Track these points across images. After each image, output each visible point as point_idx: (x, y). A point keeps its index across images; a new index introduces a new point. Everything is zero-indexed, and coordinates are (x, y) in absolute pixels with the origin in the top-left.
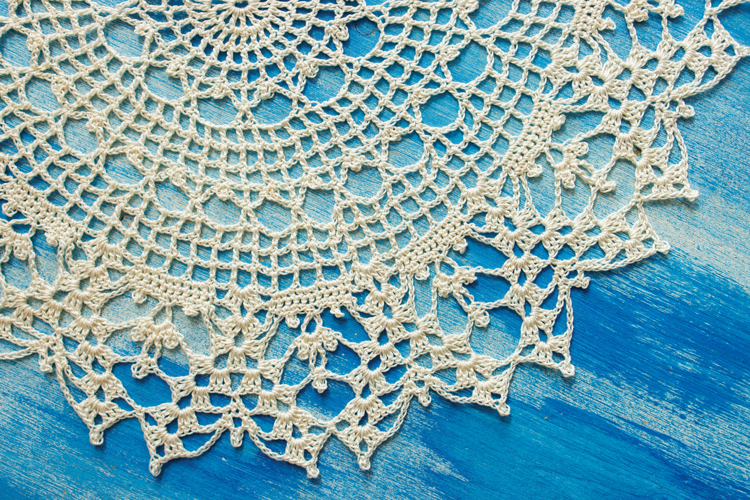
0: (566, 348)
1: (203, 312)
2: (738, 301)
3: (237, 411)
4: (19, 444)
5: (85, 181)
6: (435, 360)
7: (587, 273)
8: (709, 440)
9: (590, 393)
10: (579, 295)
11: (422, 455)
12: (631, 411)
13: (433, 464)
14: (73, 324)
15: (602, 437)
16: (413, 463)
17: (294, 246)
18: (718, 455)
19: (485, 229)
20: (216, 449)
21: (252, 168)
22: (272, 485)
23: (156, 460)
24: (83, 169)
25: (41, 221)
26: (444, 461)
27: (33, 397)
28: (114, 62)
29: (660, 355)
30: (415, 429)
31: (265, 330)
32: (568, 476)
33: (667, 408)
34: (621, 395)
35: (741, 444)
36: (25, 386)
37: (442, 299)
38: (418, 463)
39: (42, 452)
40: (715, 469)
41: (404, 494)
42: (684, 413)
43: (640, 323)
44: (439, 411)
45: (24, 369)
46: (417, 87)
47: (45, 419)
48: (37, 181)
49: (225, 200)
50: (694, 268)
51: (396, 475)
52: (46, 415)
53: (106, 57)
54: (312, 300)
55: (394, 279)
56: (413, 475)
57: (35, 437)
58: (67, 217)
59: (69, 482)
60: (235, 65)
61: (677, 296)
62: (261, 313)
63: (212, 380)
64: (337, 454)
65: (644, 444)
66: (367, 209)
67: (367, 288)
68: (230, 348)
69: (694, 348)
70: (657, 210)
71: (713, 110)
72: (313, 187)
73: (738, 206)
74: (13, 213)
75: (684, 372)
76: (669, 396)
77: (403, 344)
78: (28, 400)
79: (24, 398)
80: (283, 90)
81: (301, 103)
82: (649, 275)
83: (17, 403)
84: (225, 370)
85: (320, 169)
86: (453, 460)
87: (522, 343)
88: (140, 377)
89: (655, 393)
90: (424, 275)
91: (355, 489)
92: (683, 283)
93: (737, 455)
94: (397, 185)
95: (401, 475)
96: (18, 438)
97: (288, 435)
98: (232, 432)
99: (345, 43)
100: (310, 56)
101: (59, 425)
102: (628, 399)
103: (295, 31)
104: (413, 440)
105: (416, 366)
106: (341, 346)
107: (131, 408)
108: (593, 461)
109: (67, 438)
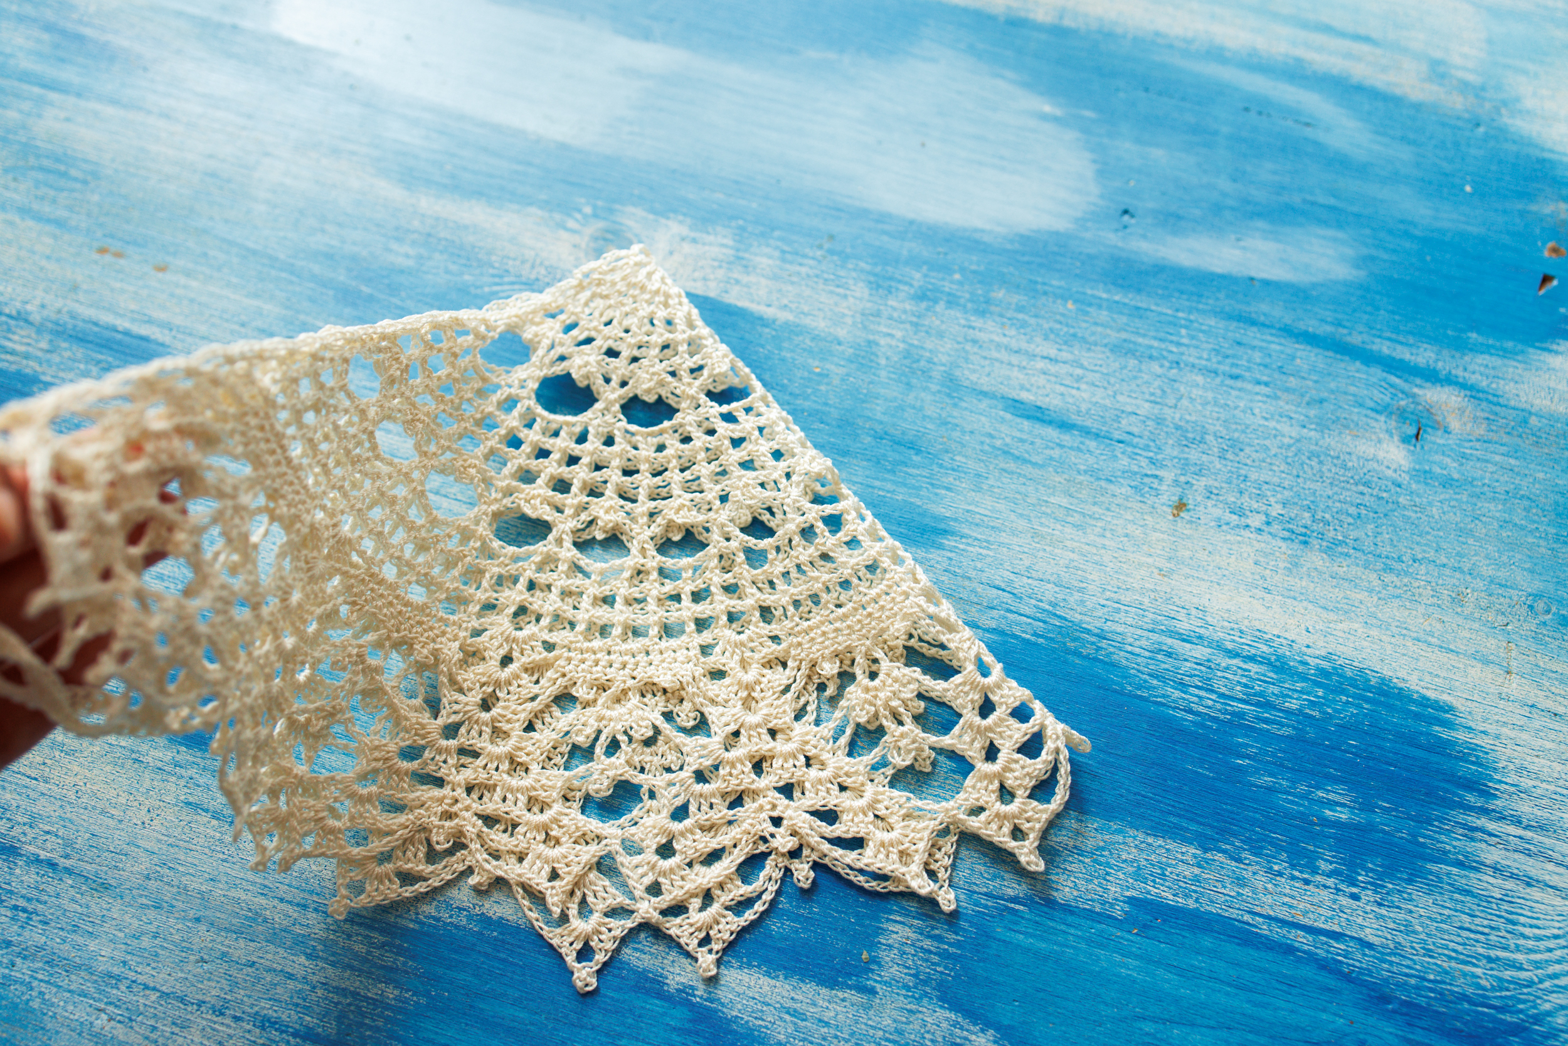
2: (1391, 701)
8: (1408, 930)
9: (1196, 879)
11: (944, 1025)
12: (1268, 900)
13: (966, 1039)
15: (1232, 949)
18: (1429, 953)
26: (982, 1031)
27: (284, 1017)
29: (1292, 802)
30: (925, 982)
32: (1193, 1025)
33: (1325, 887)
34: (1247, 875)
35: (1461, 928)
36: (270, 999)
38: (940, 1040)
40: (1432, 977)
42: (1355, 890)
43: (1248, 757)
50: (1309, 660)
61: (1294, 707)
65: (1304, 952)
69: (1343, 783)
71: (1275, 436)
73: (1349, 561)
75: (1337, 824)
76: (1323, 865)
78: (276, 1023)
79: (269, 1021)
82: (1244, 680)
83: (258, 1031)
86: (998, 1028)
89: (1300, 865)
92: (1299, 686)
93: (1460, 948)
102: (1261, 881)
104: (925, 1001)
108: (1228, 994)
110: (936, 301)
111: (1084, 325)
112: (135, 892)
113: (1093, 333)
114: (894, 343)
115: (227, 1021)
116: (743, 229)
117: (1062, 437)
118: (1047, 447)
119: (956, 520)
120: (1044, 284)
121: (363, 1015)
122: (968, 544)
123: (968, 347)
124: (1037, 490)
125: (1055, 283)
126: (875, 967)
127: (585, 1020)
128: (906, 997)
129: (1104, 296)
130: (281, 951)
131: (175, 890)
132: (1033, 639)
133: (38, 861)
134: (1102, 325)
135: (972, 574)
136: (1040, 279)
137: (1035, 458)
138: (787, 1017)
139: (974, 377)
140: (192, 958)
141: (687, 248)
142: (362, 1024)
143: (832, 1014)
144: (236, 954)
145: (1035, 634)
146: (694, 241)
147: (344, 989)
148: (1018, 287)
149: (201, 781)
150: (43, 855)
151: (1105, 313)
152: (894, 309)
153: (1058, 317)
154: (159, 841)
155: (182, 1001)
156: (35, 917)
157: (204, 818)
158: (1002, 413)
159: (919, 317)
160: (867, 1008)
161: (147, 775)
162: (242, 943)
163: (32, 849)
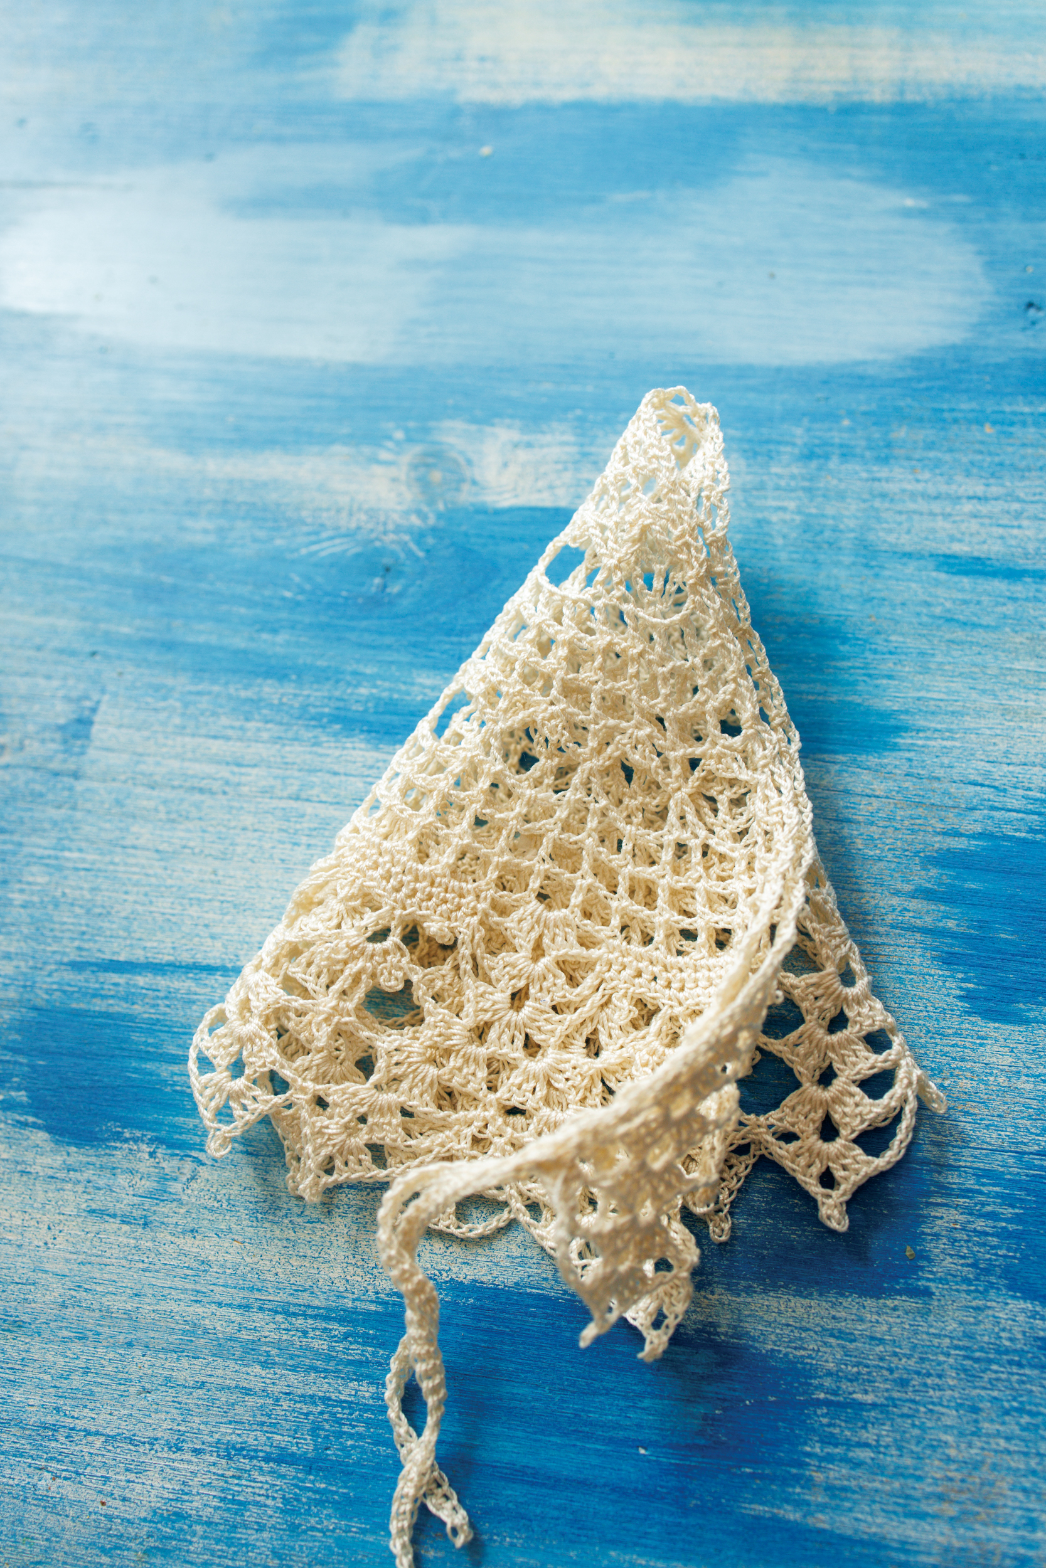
4: (247, 1545)
11: (1021, 1318)
16: (1010, 1339)
22: (753, 1476)
27: (250, 1440)
30: (987, 1271)
36: (230, 1422)
38: (1020, 1336)
39: (293, 1548)
41: (1016, 1410)
47: (284, 1477)
51: (987, 1376)
52: (283, 1469)
56: (1020, 1365)
57: (273, 1521)
64: (855, 1369)
78: (243, 1449)
79: (234, 1448)
83: (224, 1461)
91: (916, 1432)
95: (996, 1372)
96: (241, 1534)
101: (313, 1482)
104: (992, 1293)
109: (335, 1503)
110: (827, 457)
111: (1010, 449)
112: (52, 1324)
113: (1023, 457)
114: (788, 516)
115: (187, 1456)
116: (581, 420)
117: (1013, 588)
118: (997, 604)
119: (907, 712)
120: (952, 410)
121: (339, 1422)
122: (927, 738)
123: (877, 503)
124: (996, 658)
125: (964, 406)
126: (925, 1263)
127: (596, 1384)
128: (968, 1292)
129: (1027, 410)
130: (231, 1364)
131: (97, 1314)
132: (1030, 836)
134: (1032, 445)
135: (939, 772)
136: (945, 406)
137: (985, 621)
138: (832, 1340)
139: (891, 538)
140: (132, 1389)
141: (523, 455)
142: (340, 1434)
143: (885, 1328)
144: (180, 1377)
145: (1031, 831)
146: (529, 445)
147: (312, 1396)
148: (920, 420)
149: (101, 1183)
151: (1032, 430)
152: (779, 476)
153: (977, 447)
154: (68, 1261)
155: (131, 1441)
157: (113, 1225)
158: (934, 574)
159: (811, 479)
160: (925, 1313)
161: (39, 1188)
162: (185, 1362)
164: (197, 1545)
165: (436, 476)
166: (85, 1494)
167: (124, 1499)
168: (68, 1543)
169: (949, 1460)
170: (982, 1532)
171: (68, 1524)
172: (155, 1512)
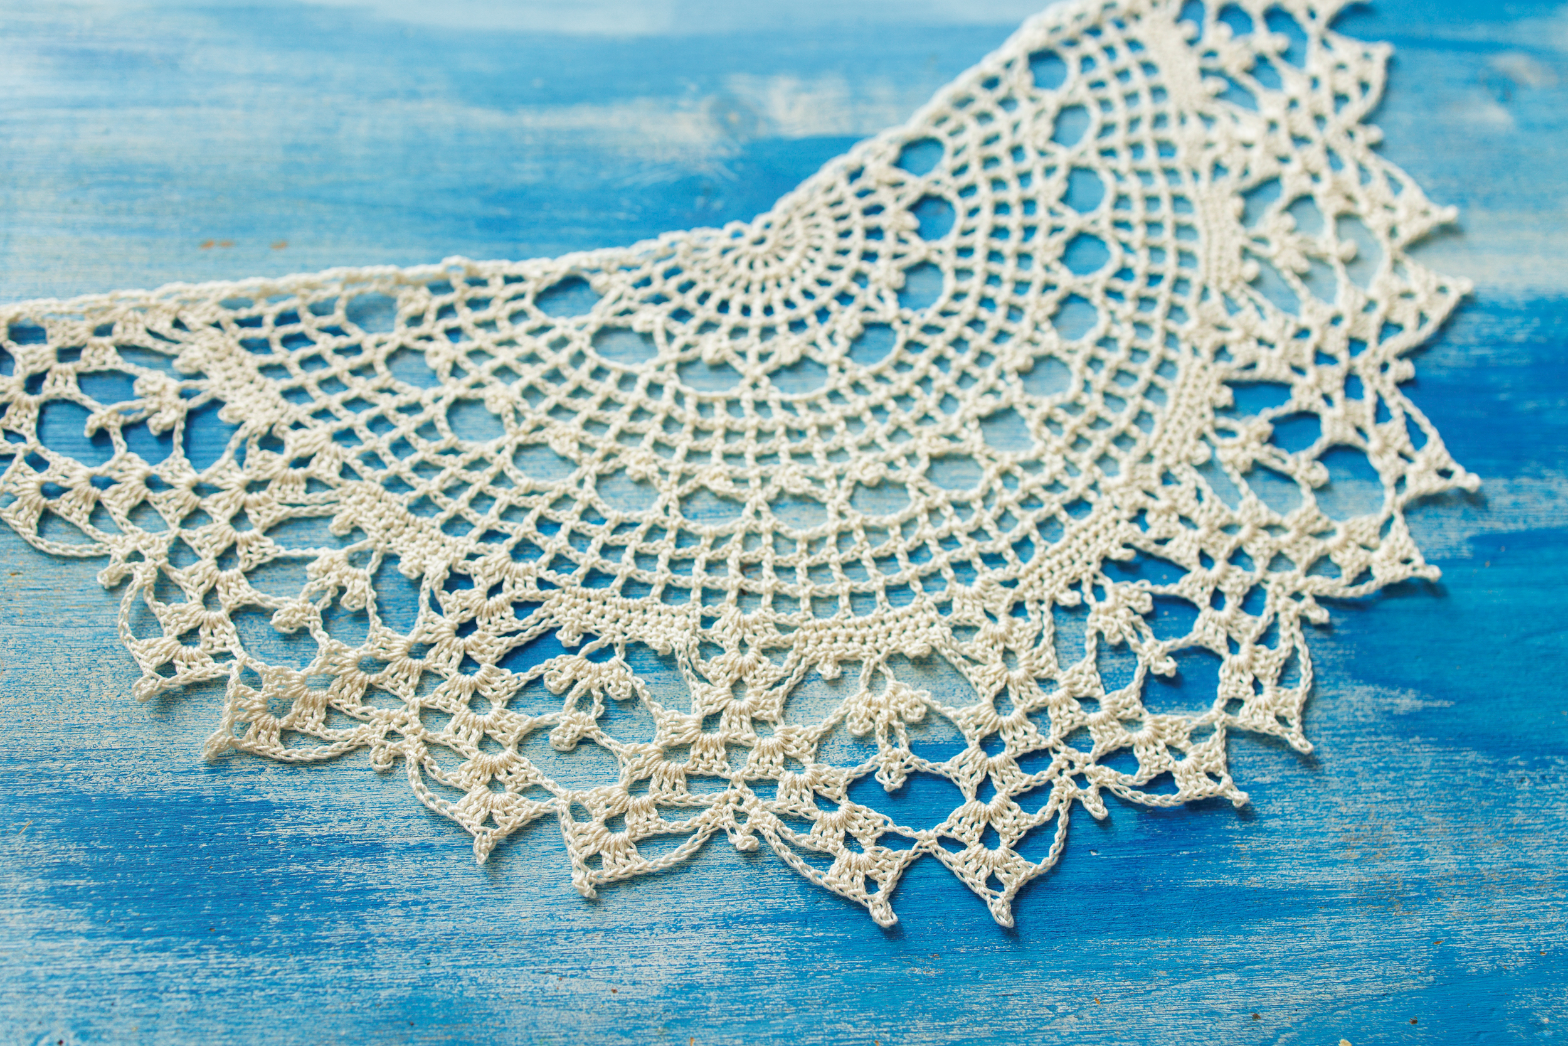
0: (1446, 456)
1: (936, 644)
3: (1071, 765)
4: (761, 1000)
5: (665, 548)
6: (1293, 556)
7: (1401, 357)
10: (1410, 390)
11: (1368, 699)
13: (1392, 704)
14: (753, 755)
16: (1364, 716)
17: (1008, 497)
19: (1239, 361)
20: (1073, 843)
21: (888, 427)
22: (1191, 856)
23: (998, 901)
24: (655, 531)
25: (627, 629)
26: (1403, 692)
27: (745, 908)
28: (626, 380)
30: (1333, 668)
31: (1038, 627)
34: (1554, 487)
36: (723, 897)
37: (1246, 475)
38: (1370, 713)
39: (806, 994)
41: (1383, 768)
44: (1345, 625)
45: (708, 869)
46: (1039, 239)
47: (783, 933)
48: (593, 578)
49: (875, 482)
50: (1515, 298)
51: (1354, 747)
52: (781, 927)
53: (611, 379)
54: (1076, 556)
55: (1166, 478)
56: (1376, 734)
57: (782, 974)
58: (663, 607)
59: (876, 1022)
60: (792, 314)
61: (1523, 339)
62: (1018, 608)
63: (1006, 738)
66: (1074, 407)
67: (1140, 505)
68: (1005, 676)
70: (1422, 254)
71: (1399, 124)
72: (984, 411)
73: (1507, 210)
74: (578, 639)
77: (1237, 556)
78: (739, 917)
79: (730, 917)
80: (871, 317)
81: (906, 322)
83: (723, 931)
84: (1017, 714)
85: (979, 387)
86: (1415, 685)
87: (1387, 479)
88: (898, 784)
90: (1202, 453)
91: (1311, 799)
94: (1093, 362)
95: (1360, 743)
96: (754, 991)
97: (1167, 762)
98: (1082, 798)
99: (919, 232)
100: (882, 263)
101: (811, 933)
103: (845, 243)
104: (1341, 684)
105: (1274, 577)
106: (1157, 599)
107: (911, 841)
109: (835, 947)
115: (688, 933)
116: (848, 69)
133: (409, 849)
141: (805, 98)
146: (809, 90)
150: (412, 841)
155: (630, 930)
156: (431, 906)
163: (396, 839)
164: (714, 1009)
165: (734, 117)
166: (593, 986)
167: (634, 983)
168: (587, 1034)
169: (1342, 816)
170: (1383, 867)
171: (583, 1016)
172: (667, 989)
